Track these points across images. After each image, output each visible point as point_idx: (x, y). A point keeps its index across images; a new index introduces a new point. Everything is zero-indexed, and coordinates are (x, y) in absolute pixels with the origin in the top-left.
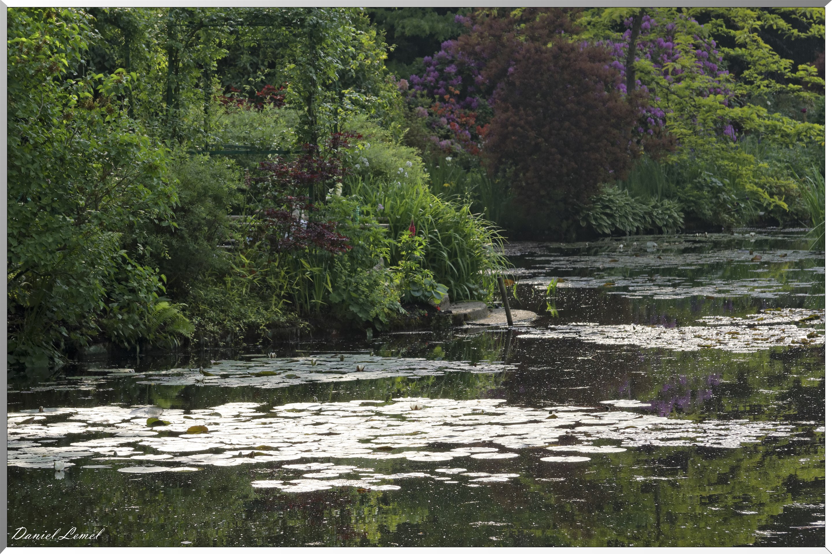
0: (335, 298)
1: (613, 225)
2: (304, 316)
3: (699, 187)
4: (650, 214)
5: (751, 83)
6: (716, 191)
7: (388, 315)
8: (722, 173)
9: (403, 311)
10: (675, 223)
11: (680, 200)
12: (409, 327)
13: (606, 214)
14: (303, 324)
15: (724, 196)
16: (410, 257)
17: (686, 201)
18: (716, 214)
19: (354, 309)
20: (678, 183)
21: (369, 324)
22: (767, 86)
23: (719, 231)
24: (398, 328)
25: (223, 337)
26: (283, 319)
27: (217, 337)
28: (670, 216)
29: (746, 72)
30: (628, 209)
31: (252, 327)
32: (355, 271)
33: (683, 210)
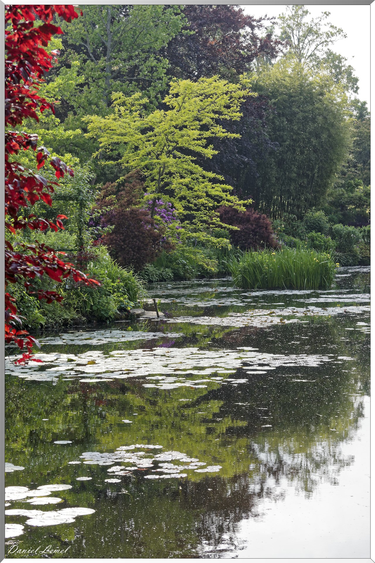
0: (95, 308)
1: (149, 278)
2: (84, 316)
3: (179, 264)
4: (161, 274)
5: (196, 224)
6: (184, 265)
7: (114, 315)
8: (186, 258)
9: (118, 312)
10: (170, 277)
11: (172, 269)
12: (121, 319)
13: (146, 274)
14: (84, 319)
15: (187, 267)
16: (119, 291)
17: (174, 269)
18: (184, 274)
19: (103, 313)
20: (170, 262)
21: (107, 318)
22: (202, 225)
23: (186, 280)
24: (117, 319)
25: (55, 324)
26: (77, 317)
27: (53, 324)
28: (169, 275)
29: (194, 220)
30: (154, 272)
31: (66, 320)
32: (102, 297)
33: (173, 272)
